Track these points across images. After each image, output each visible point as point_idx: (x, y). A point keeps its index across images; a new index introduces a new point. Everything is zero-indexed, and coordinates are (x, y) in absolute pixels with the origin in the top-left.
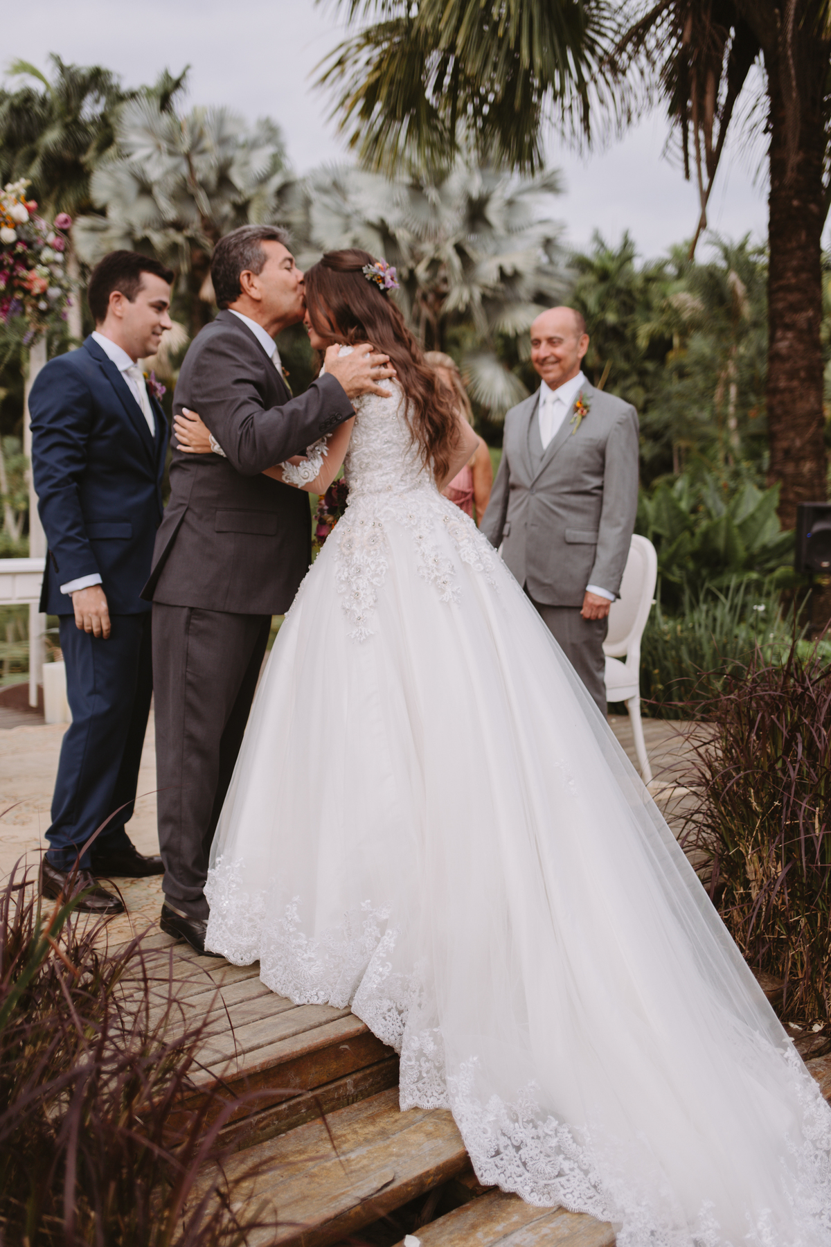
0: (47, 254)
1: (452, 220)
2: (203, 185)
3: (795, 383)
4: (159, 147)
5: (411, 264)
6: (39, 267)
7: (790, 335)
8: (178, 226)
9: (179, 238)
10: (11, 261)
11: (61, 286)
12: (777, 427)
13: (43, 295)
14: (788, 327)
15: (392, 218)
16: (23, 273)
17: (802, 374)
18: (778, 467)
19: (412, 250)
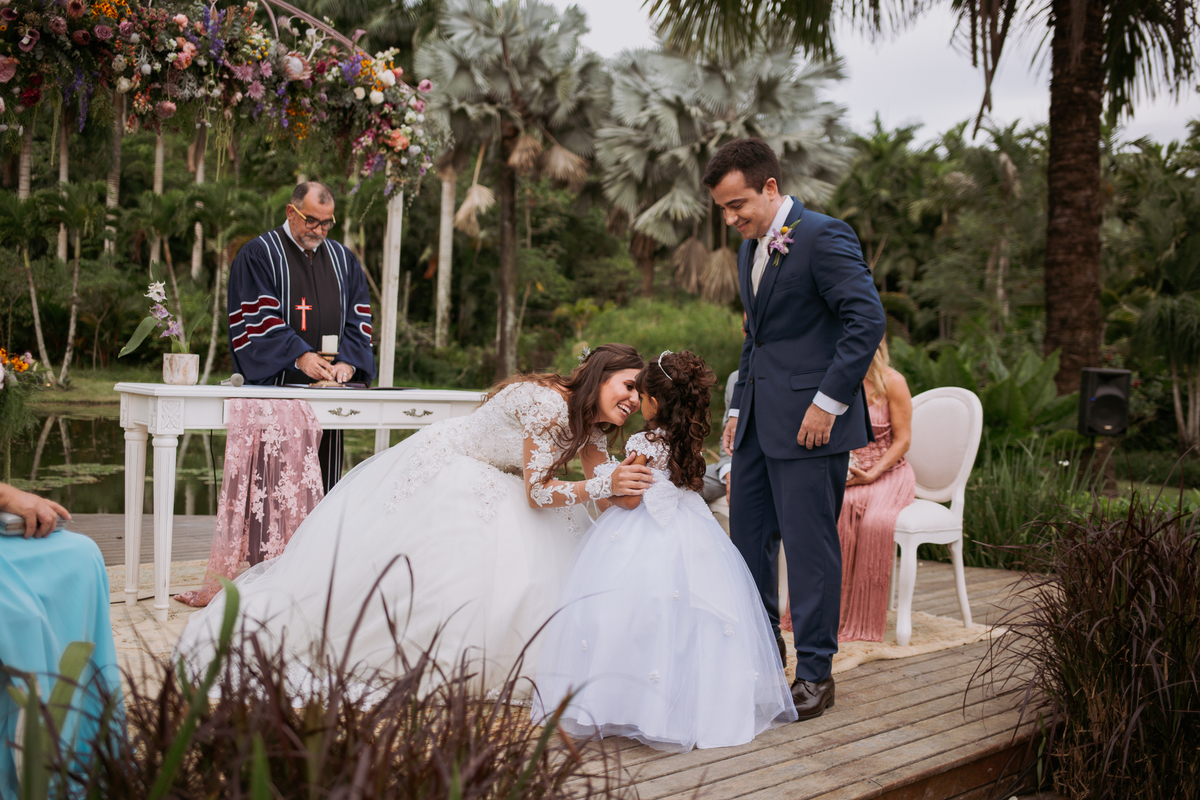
0: (410, 115)
1: (745, 100)
2: (516, 63)
3: (1073, 257)
4: (477, 29)
5: (703, 139)
6: (403, 126)
7: (1068, 212)
8: (491, 100)
9: (492, 110)
10: (378, 120)
11: (420, 144)
12: (1054, 298)
13: (405, 151)
14: (1067, 204)
15: (687, 97)
16: (388, 131)
17: (1080, 249)
18: (1053, 335)
19: (704, 128)
